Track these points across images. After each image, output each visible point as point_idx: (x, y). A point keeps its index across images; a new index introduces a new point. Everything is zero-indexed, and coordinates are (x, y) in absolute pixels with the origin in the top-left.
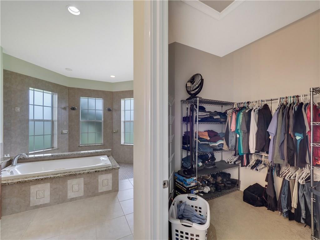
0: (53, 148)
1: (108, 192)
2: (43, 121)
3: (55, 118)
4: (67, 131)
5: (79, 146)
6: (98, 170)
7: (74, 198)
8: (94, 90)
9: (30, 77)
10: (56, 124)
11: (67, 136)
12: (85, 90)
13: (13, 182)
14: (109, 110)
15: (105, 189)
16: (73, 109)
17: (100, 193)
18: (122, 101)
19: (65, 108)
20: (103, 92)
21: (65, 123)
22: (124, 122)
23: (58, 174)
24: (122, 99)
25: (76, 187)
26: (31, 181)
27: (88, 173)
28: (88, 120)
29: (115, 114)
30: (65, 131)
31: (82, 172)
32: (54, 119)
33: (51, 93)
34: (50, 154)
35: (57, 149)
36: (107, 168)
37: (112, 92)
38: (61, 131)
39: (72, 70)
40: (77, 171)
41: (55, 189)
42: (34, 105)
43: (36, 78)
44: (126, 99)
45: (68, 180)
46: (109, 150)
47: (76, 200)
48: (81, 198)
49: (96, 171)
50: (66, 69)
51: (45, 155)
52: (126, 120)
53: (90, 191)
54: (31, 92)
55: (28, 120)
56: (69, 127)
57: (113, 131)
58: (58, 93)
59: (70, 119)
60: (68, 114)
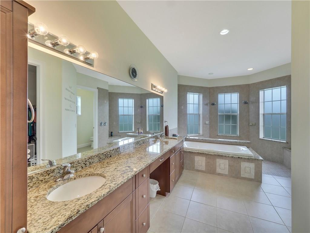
0: (199, 134)
1: (251, 180)
2: (194, 114)
3: (201, 112)
4: (208, 122)
6: (241, 157)
8: (230, 86)
10: (201, 116)
11: (208, 126)
14: (246, 103)
15: (246, 176)
16: (213, 104)
17: (242, 177)
18: (260, 92)
19: (207, 104)
20: (239, 86)
21: (207, 116)
22: (264, 115)
23: (210, 152)
24: (260, 90)
25: (222, 166)
26: (195, 153)
27: (232, 157)
28: (224, 113)
29: (252, 107)
30: (207, 122)
31: (228, 155)
33: (198, 94)
34: (198, 138)
35: (202, 135)
36: (250, 158)
37: (249, 85)
38: (204, 122)
39: (213, 74)
40: (223, 154)
41: (209, 162)
42: (189, 104)
45: (217, 159)
46: (248, 141)
47: (222, 176)
48: (226, 175)
49: (239, 157)
50: (209, 74)
51: (195, 138)
52: (266, 112)
53: (233, 173)
54: (188, 96)
55: (187, 114)
56: (210, 119)
57: (249, 124)
58: (203, 94)
59: (211, 113)
60: (209, 109)
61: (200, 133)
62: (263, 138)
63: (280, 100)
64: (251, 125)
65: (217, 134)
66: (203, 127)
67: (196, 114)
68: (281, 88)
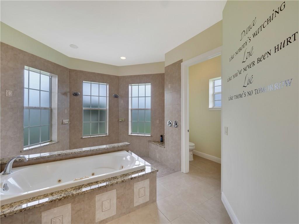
0: (51, 141)
1: (145, 204)
2: (40, 108)
3: (55, 105)
4: (68, 120)
5: (81, 138)
7: (104, 220)
8: (99, 74)
9: (25, 52)
10: (55, 112)
11: (67, 127)
12: (89, 73)
13: (13, 211)
14: (116, 97)
15: (141, 201)
16: (76, 95)
17: (135, 207)
18: (129, 87)
19: (65, 94)
20: (109, 76)
21: (66, 111)
22: (131, 110)
24: (129, 85)
25: (106, 204)
26: (43, 205)
27: (122, 181)
28: (91, 108)
29: (121, 102)
30: (66, 121)
31: (115, 181)
32: (52, 107)
33: (49, 74)
35: (57, 143)
37: (118, 77)
38: (61, 121)
41: (78, 211)
42: (29, 89)
43: (32, 54)
44: (133, 85)
46: (127, 143)
47: (107, 222)
49: (131, 178)
52: (133, 108)
53: (124, 207)
54: (26, 72)
55: (22, 108)
56: (70, 116)
57: (118, 120)
58: (58, 75)
59: (72, 107)
60: (69, 100)
61: (53, 139)
62: (131, 133)
63: (145, 96)
64: (120, 121)
65: (81, 137)
66: (58, 129)
67: (45, 108)
68: (145, 85)
